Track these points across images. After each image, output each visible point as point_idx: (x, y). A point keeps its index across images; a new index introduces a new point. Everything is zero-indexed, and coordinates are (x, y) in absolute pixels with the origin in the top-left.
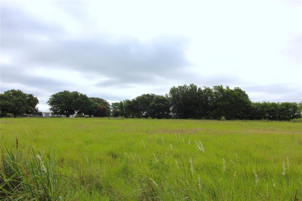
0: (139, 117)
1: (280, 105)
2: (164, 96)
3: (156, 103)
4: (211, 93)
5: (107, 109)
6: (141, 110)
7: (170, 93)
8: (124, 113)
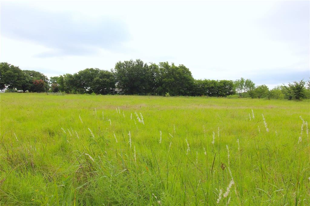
0: (82, 92)
1: (219, 82)
2: (110, 71)
3: (100, 78)
4: (157, 69)
5: (45, 83)
6: (84, 85)
7: (115, 68)
8: (65, 88)
